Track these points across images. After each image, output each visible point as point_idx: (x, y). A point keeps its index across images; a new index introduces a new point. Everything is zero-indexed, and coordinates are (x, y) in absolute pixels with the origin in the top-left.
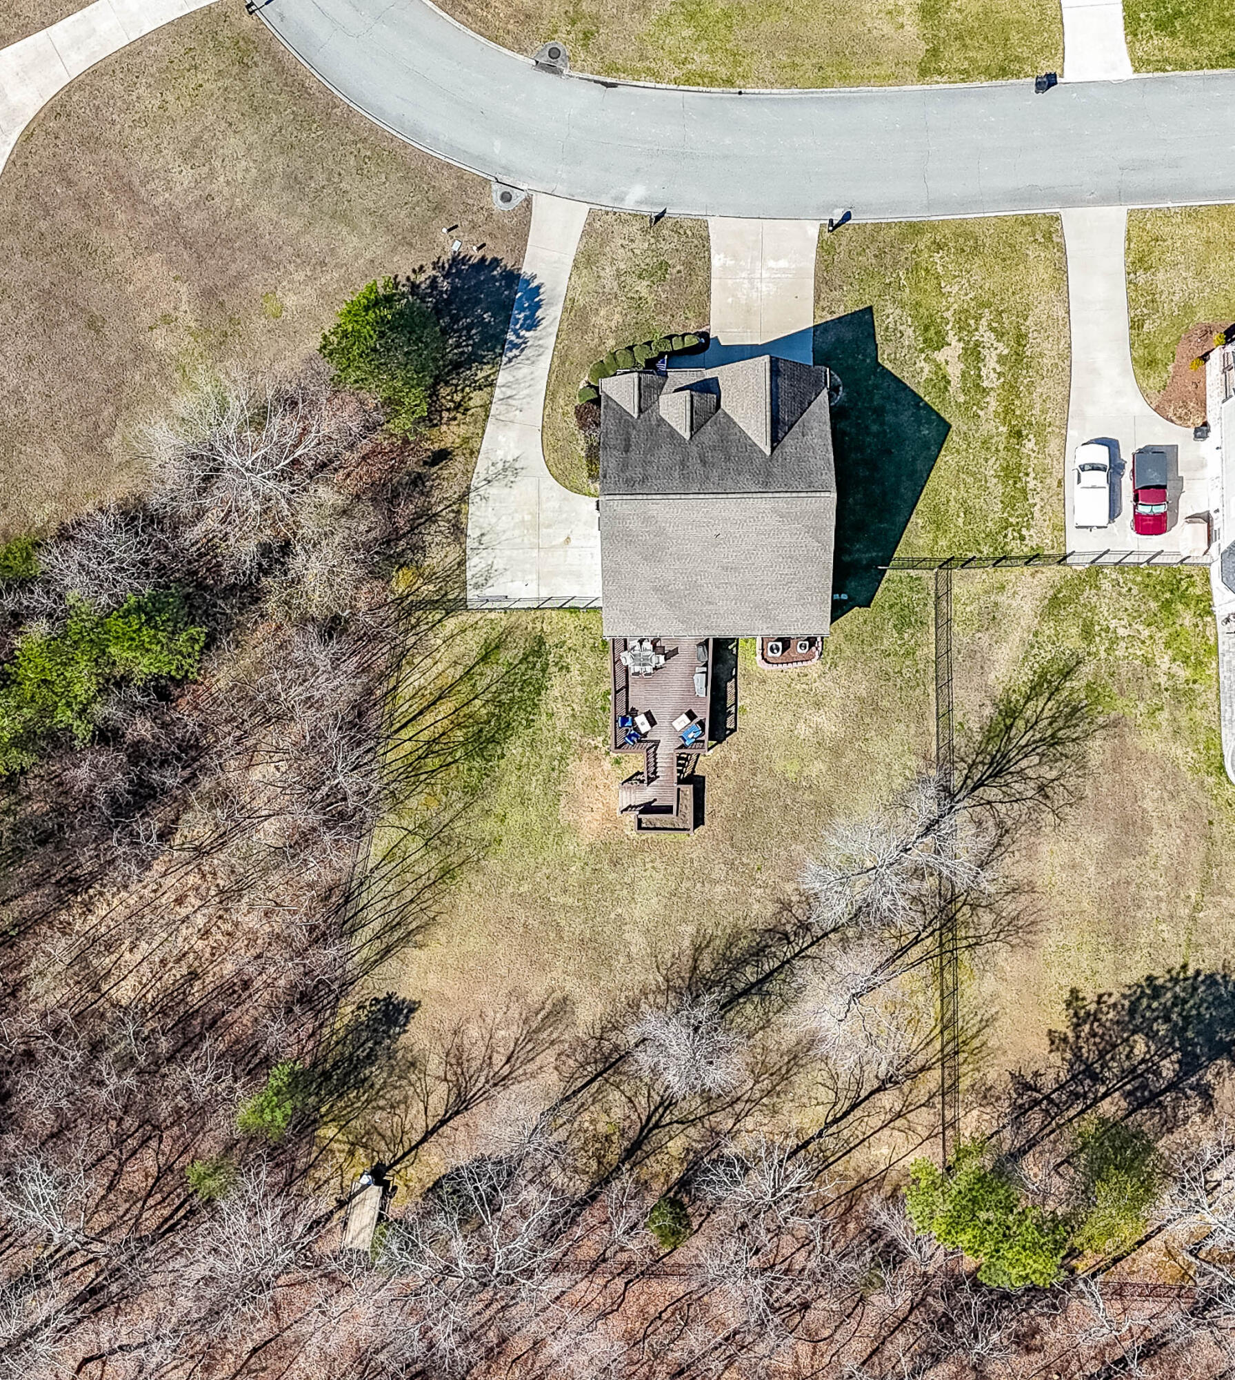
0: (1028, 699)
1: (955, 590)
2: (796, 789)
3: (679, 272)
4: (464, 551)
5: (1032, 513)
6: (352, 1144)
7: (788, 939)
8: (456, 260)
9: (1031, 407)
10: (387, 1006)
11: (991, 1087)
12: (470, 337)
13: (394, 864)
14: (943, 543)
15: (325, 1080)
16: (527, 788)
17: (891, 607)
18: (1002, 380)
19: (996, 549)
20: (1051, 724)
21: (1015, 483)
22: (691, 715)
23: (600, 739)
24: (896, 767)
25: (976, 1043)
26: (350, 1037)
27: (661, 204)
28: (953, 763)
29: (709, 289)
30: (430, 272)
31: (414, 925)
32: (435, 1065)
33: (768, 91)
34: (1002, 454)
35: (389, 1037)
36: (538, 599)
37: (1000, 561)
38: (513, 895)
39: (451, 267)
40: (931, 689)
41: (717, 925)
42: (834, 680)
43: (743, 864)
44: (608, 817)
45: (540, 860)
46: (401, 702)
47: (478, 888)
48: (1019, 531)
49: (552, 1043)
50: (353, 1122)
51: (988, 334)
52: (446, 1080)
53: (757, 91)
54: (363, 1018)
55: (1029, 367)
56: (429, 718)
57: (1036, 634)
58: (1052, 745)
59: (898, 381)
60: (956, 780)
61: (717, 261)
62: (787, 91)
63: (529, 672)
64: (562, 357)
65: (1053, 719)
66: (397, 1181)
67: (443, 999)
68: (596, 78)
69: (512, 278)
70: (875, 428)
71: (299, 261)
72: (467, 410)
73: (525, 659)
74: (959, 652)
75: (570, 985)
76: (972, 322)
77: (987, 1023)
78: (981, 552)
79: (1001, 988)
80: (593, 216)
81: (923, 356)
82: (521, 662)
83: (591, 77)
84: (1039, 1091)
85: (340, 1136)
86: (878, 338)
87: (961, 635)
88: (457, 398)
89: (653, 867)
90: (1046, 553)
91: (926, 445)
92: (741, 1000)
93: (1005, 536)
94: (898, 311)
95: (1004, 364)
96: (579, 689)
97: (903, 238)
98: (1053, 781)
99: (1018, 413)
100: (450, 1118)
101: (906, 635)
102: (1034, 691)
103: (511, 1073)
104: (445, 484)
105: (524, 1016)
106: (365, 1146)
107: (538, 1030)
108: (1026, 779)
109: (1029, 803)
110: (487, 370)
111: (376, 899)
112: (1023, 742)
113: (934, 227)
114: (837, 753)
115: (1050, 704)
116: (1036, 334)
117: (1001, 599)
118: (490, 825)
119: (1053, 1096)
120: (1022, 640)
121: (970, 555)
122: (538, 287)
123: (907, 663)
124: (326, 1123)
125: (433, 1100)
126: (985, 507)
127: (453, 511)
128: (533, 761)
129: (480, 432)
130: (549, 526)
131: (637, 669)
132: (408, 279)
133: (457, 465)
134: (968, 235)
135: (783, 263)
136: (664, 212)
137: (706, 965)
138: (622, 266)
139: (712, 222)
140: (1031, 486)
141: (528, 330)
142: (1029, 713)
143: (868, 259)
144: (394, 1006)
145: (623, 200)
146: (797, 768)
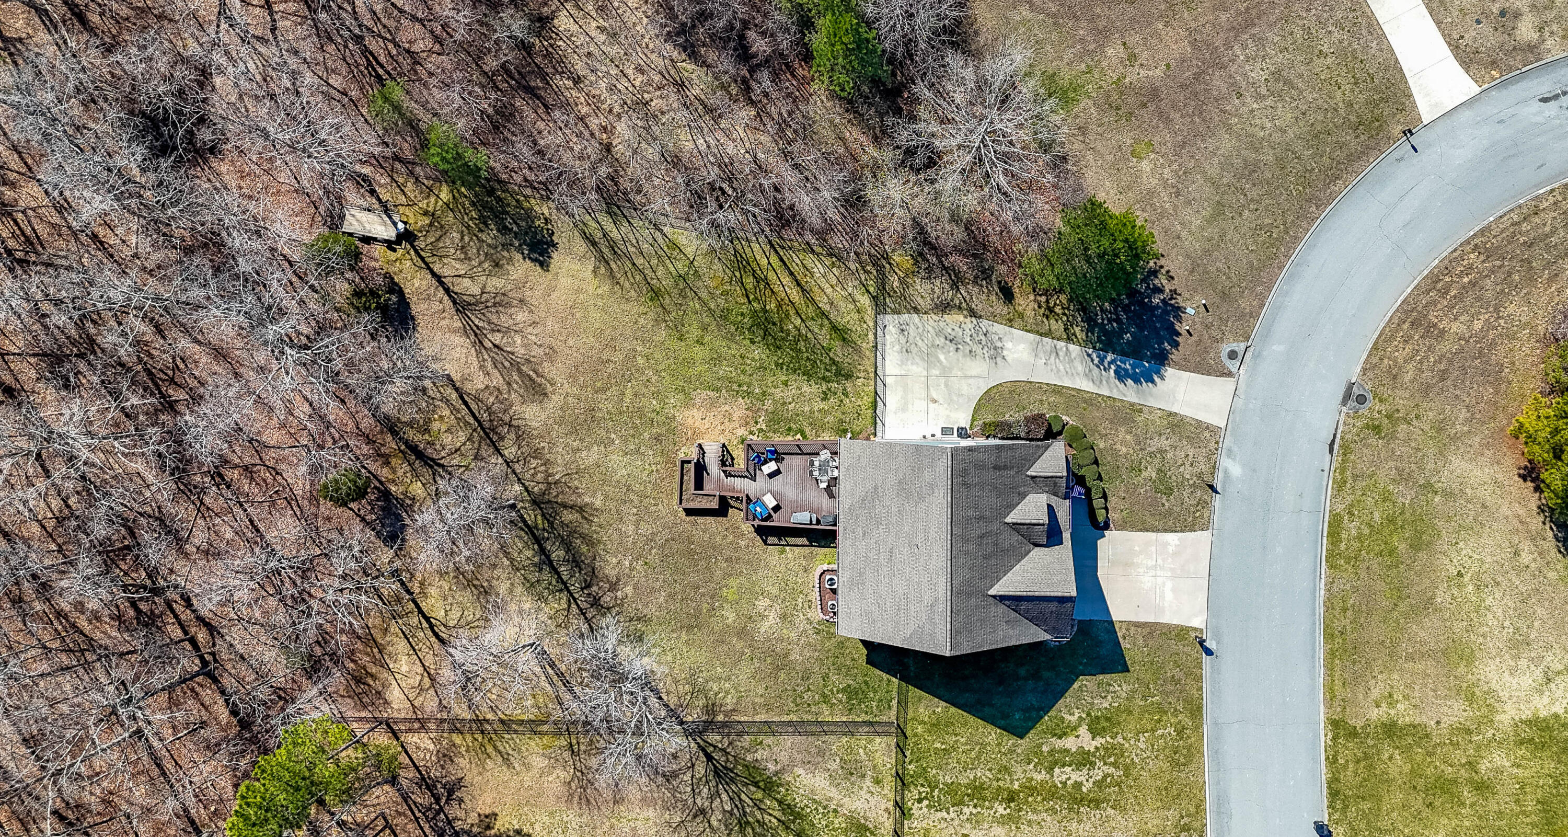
0: (780, 802)
1: (878, 740)
2: (712, 597)
3: (1163, 505)
4: (925, 313)
5: (941, 810)
6: (433, 214)
7: (586, 587)
8: (1178, 310)
10: (547, 243)
11: (452, 761)
12: (1110, 321)
13: (665, 249)
14: (920, 729)
15: (487, 191)
16: (725, 363)
17: (866, 683)
18: (1060, 785)
19: (912, 777)
20: (758, 821)
21: (968, 795)
22: (777, 508)
23: (764, 427)
24: (727, 685)
25: (490, 749)
26: (522, 212)
27: (1224, 490)
28: (728, 735)
29: (1147, 531)
30: (1167, 288)
31: (613, 266)
32: (496, 283)
33: (1323, 586)
34: (995, 784)
35: (520, 245)
36: (884, 375)
37: (902, 782)
38: (634, 350)
39: (1171, 305)
40: (793, 717)
41: (600, 526)
42: (805, 631)
43: (650, 550)
44: (696, 433)
45: (663, 374)
46: (801, 256)
47: (642, 321)
48: (926, 798)
49: (509, 384)
50: (451, 214)
51: (1101, 774)
52: (483, 293)
53: (1323, 576)
54: (537, 223)
55: (1070, 809)
56: (786, 280)
57: (835, 811)
58: (739, 822)
59: (1062, 694)
60: (714, 738)
61: (1172, 538)
62: (1322, 604)
63: (823, 366)
64: (1090, 400)
65: (761, 824)
66: (400, 252)
67: (550, 290)
68: (1338, 436)
69: (1162, 359)
70: (1022, 672)
71: (1181, 173)
72: (1047, 318)
73: (834, 362)
74: (823, 742)
75: (556, 400)
76: (1112, 760)
77: (506, 760)
78: (910, 763)
79: (535, 772)
80: (1214, 430)
81: (1084, 716)
82: (831, 359)
83: (1339, 431)
84: (446, 802)
85: (440, 203)
86: (1101, 677)
87: (837, 744)
88: (1058, 310)
89: (652, 471)
90: (906, 822)
91: (1005, 716)
92: (536, 547)
93: (922, 785)
94: (1124, 695)
95: (1073, 787)
96: (807, 409)
97: (1188, 701)
98: (709, 822)
99: (1030, 799)
100: (450, 296)
101: (841, 696)
102: (787, 807)
103: (485, 348)
104: (984, 297)
105: (532, 359)
106: (431, 225)
107: (519, 371)
108: (712, 798)
109: (690, 801)
110: (1081, 335)
111: (638, 235)
112: (743, 797)
113: (1198, 727)
114: (742, 633)
115: (775, 821)
116: (1098, 816)
117: (868, 782)
118: (695, 331)
119: (442, 815)
120: (830, 799)
121: (908, 753)
122: (1153, 382)
123: (817, 697)
124: (452, 191)
125: (466, 282)
126: (949, 767)
127: (961, 303)
128: (747, 368)
129: (1028, 328)
130: (946, 385)
131: (817, 463)
132: (1162, 267)
133: (1000, 308)
134: (1189, 758)
135: (1169, 596)
136: (1217, 492)
137: (568, 516)
138: (1169, 455)
139: (1207, 534)
140: (965, 810)
141: (1115, 372)
142: (768, 803)
143: (1171, 671)
144: (547, 249)
145: (1229, 457)
146: (730, 598)
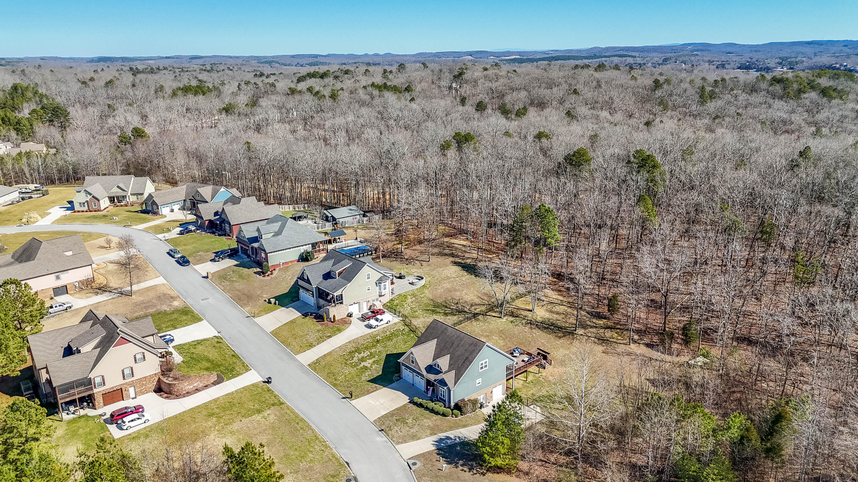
3: (396, 417)
8: (449, 463)
9: (368, 342)
18: (365, 351)
21: (390, 337)
27: (377, 433)
29: (395, 409)
34: (385, 342)
48: (402, 331)
51: (354, 359)
55: (358, 348)
61: (383, 413)
76: (353, 364)
80: (398, 444)
83: (349, 469)
86: (375, 377)
95: (360, 353)
97: (340, 386)
99: (372, 344)
116: (348, 351)
122: (436, 442)
134: (328, 376)
135: (371, 401)
136: (379, 431)
140: (389, 333)
141: (452, 438)
